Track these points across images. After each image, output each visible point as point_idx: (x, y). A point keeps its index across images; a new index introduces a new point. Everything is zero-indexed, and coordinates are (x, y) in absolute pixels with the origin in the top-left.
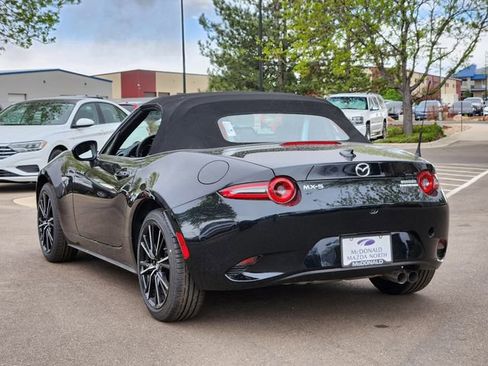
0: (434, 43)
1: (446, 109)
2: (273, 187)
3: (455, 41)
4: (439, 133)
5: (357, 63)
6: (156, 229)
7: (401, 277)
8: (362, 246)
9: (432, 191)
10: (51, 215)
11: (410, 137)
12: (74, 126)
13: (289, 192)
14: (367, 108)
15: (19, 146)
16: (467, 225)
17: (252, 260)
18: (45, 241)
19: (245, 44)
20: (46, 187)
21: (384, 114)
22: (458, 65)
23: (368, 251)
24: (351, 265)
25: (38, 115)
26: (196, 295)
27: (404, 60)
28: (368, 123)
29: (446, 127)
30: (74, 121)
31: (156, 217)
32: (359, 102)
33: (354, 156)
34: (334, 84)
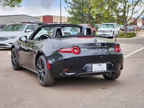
0: (133, 9)
1: (138, 28)
2: (73, 49)
3: (140, 8)
4: (134, 35)
5: (111, 14)
6: (42, 61)
7: (109, 75)
8: (98, 66)
9: (119, 51)
10: (15, 57)
11: (126, 36)
12: (25, 32)
13: (77, 51)
14: (113, 27)
15: (9, 37)
16: (136, 62)
17: (67, 69)
18: (13, 64)
19: (78, 8)
20: (14, 49)
21: (119, 29)
22: (140, 15)
23: (100, 68)
24: (95, 71)
25: (15, 28)
26: (52, 79)
27: (125, 13)
28: (114, 32)
29: (137, 33)
30: (26, 30)
31: (42, 57)
32: (111, 25)
33: (97, 41)
34: (104, 20)
